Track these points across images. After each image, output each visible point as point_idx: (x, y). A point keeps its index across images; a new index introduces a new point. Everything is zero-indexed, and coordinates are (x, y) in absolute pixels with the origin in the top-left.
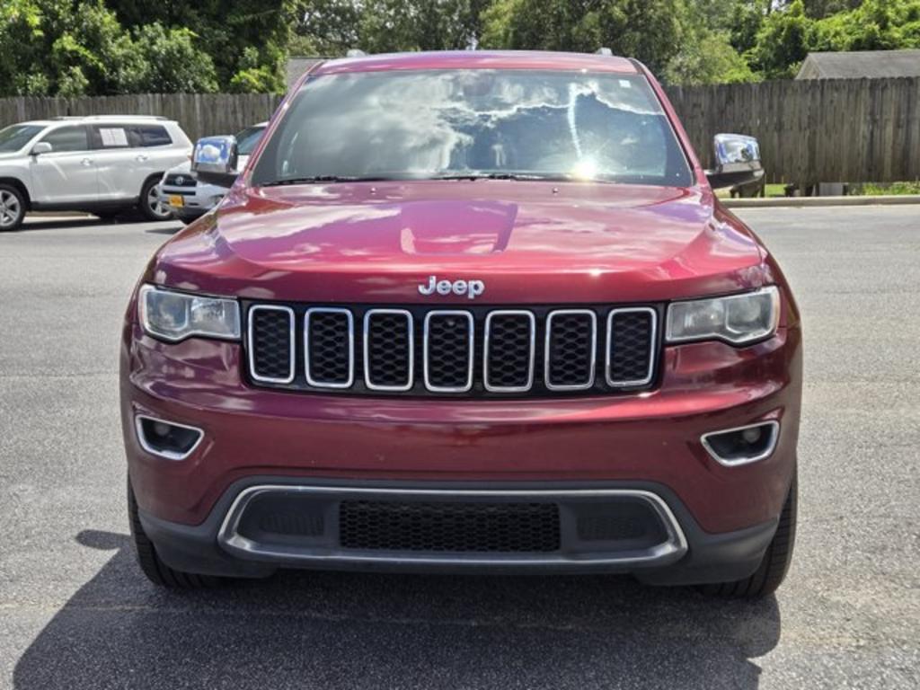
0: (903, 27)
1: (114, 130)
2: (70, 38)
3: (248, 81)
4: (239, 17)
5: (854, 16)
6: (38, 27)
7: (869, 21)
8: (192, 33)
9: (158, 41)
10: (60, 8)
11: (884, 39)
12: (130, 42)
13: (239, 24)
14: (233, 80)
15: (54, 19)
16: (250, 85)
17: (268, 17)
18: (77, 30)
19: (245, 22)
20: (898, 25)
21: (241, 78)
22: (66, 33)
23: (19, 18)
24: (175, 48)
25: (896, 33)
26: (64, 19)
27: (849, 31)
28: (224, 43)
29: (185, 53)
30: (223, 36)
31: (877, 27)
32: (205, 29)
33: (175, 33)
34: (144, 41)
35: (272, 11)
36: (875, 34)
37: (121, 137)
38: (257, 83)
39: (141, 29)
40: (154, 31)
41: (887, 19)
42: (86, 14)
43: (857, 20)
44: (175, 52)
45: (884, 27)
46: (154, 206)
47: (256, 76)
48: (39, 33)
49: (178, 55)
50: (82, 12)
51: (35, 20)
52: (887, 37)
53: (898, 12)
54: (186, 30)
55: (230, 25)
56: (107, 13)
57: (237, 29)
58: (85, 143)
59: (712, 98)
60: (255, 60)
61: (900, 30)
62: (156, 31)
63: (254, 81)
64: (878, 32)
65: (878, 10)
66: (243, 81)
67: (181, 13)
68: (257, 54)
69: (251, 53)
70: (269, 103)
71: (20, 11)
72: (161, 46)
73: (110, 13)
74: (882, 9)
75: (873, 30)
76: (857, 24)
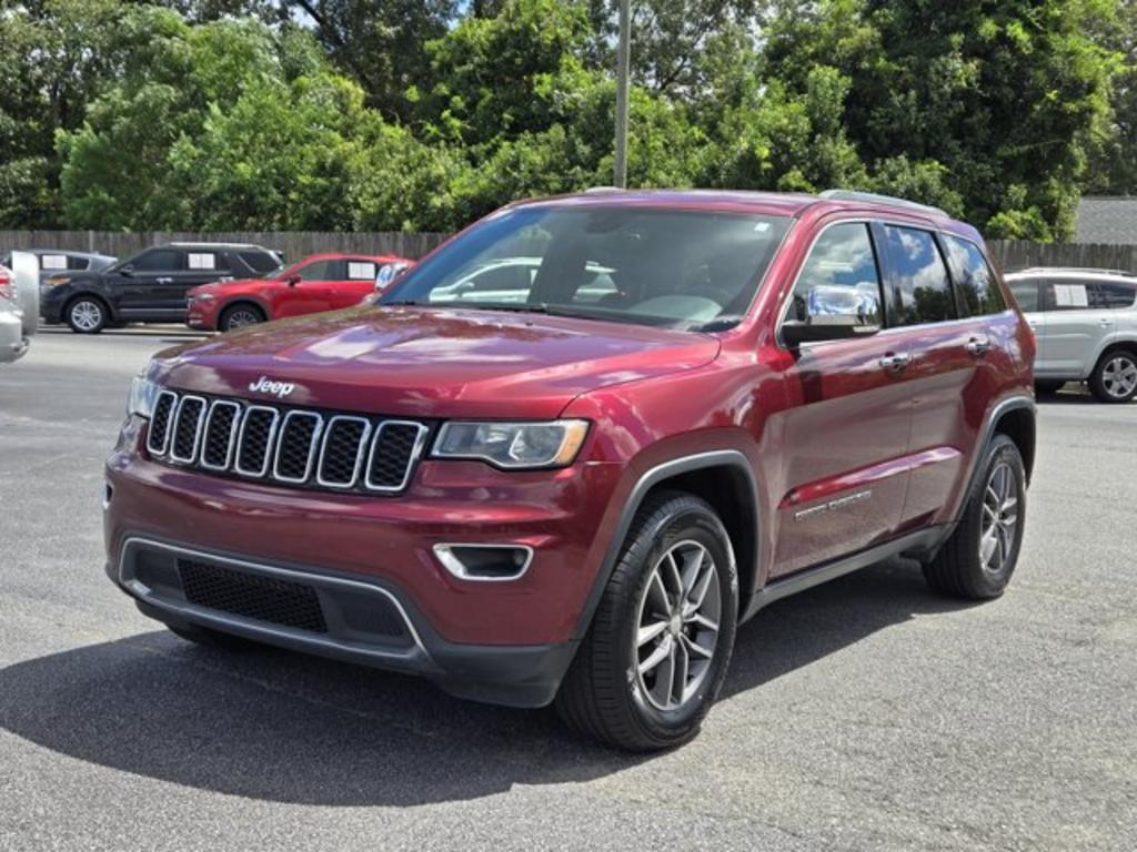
1: (1073, 287)
2: (799, 173)
3: (1006, 225)
4: (1011, 148)
6: (766, 160)
8: (943, 167)
9: (899, 177)
10: (794, 140)
12: (866, 178)
13: (1012, 156)
14: (989, 223)
15: (783, 152)
16: (1007, 230)
17: (1052, 147)
18: (809, 164)
19: (1019, 155)
21: (999, 221)
22: (795, 167)
23: (748, 150)
24: (916, 185)
26: (796, 152)
28: (988, 180)
29: (929, 191)
30: (987, 170)
32: (966, 162)
33: (922, 168)
34: (884, 176)
35: (1058, 141)
37: (1080, 295)
38: (1016, 228)
39: (883, 163)
40: (897, 165)
42: (821, 146)
44: (917, 190)
46: (1109, 384)
47: (1019, 219)
48: (766, 165)
49: (921, 194)
50: (818, 144)
51: (764, 152)
54: (936, 163)
55: (1000, 159)
56: (845, 146)
57: (1009, 163)
58: (1035, 302)
60: (1022, 200)
62: (899, 165)
63: (1014, 225)
66: (1001, 224)
67: (939, 144)
68: (1025, 192)
69: (1018, 191)
70: (1002, 251)
71: (749, 142)
72: (902, 183)
73: (849, 144)
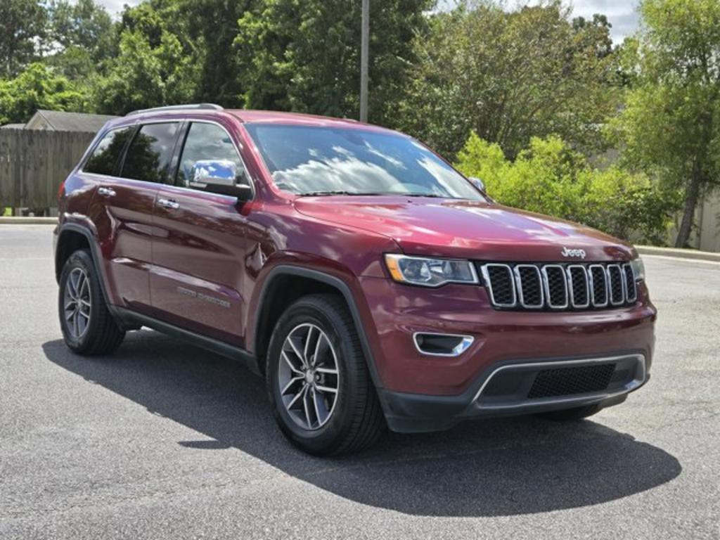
0: (54, 95)
5: (17, 83)
7: (29, 88)
11: (41, 103)
20: (51, 94)
25: (50, 99)
27: (12, 93)
31: (36, 93)
36: (34, 98)
41: (42, 88)
43: (19, 86)
45: (40, 94)
52: (43, 101)
53: (49, 84)
59: (17, 140)
61: (52, 97)
64: (37, 97)
65: (35, 81)
74: (38, 80)
75: (33, 95)
76: (19, 89)
